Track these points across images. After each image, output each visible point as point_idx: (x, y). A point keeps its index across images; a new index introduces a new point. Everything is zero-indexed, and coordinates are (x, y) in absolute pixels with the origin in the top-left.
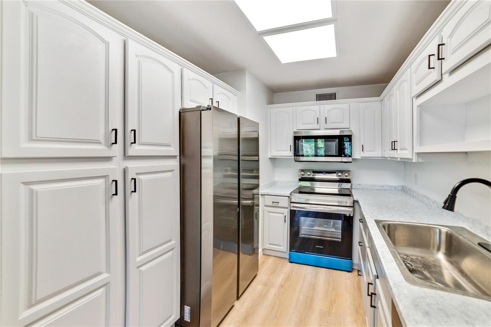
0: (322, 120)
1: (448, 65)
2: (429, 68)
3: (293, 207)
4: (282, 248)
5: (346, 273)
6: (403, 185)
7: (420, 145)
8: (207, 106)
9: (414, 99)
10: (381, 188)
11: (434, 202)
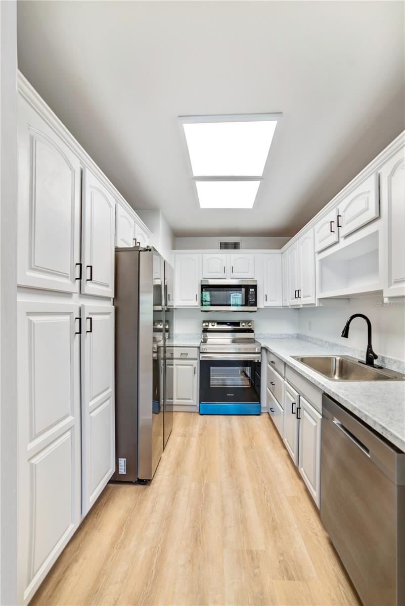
0: (228, 270)
1: (344, 231)
2: (331, 231)
3: (203, 357)
4: (192, 401)
5: (256, 416)
6: (297, 333)
7: (322, 292)
8: (146, 247)
9: (316, 254)
10: (280, 337)
11: (326, 342)
